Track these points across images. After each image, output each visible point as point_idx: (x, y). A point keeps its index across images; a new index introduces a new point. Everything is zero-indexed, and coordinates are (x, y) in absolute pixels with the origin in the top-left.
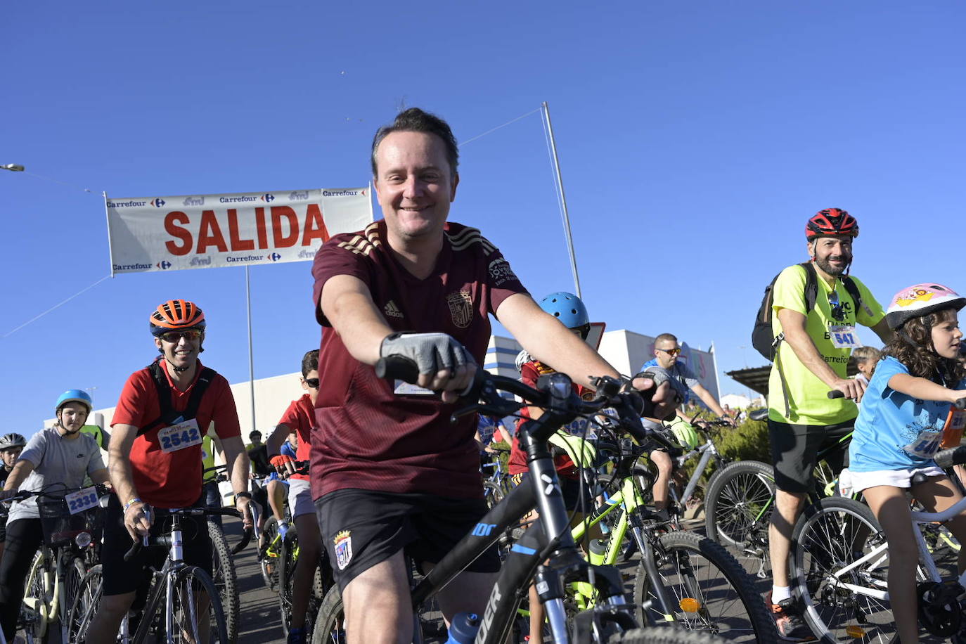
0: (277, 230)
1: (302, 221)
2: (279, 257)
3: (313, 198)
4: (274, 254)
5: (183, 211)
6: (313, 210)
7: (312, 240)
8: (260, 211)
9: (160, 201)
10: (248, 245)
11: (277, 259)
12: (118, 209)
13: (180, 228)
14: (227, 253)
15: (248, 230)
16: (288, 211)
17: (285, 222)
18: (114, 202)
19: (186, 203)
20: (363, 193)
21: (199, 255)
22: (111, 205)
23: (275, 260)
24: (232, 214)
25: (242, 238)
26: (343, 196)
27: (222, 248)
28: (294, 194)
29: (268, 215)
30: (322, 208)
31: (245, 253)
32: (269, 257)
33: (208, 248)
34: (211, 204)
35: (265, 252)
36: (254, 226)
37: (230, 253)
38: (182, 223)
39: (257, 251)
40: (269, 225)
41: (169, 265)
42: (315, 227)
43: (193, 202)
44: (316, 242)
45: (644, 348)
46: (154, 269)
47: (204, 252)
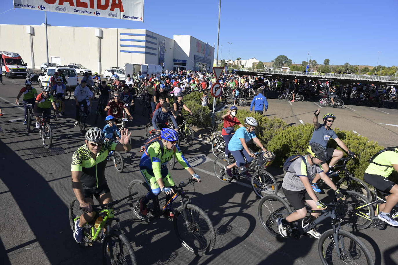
2: (99, 14)
4: (97, 12)
7: (115, 8)
10: (85, 5)
11: (98, 14)
21: (60, 6)
23: (97, 15)
27: (72, 4)
31: (83, 9)
32: (94, 13)
33: (64, 3)
35: (93, 10)
37: (75, 7)
39: (88, 9)
41: (44, 8)
42: (117, 2)
44: (117, 10)
45: (195, 43)
46: (36, 9)
47: (63, 4)
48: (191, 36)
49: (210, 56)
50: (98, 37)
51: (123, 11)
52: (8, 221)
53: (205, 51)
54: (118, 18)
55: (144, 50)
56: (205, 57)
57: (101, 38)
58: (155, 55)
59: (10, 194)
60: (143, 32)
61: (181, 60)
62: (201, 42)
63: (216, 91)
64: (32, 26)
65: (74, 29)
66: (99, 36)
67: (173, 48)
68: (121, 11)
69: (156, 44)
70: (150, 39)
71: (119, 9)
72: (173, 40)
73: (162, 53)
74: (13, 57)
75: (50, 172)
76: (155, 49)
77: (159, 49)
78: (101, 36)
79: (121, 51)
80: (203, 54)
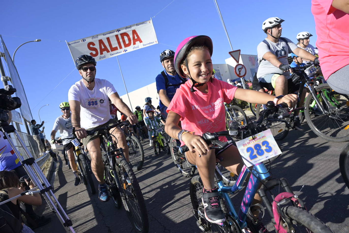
0: (124, 41)
1: (131, 37)
2: (127, 50)
3: (133, 28)
4: (125, 50)
5: (92, 42)
6: (134, 32)
7: (136, 42)
8: (117, 36)
9: (84, 40)
10: (116, 49)
12: (72, 45)
13: (93, 48)
14: (110, 53)
15: (115, 44)
16: (126, 34)
17: (126, 38)
18: (70, 43)
19: (92, 39)
20: (149, 22)
21: (101, 55)
22: (69, 45)
23: (125, 52)
24: (108, 39)
25: (113, 46)
26: (143, 25)
27: (108, 51)
28: (127, 28)
29: (120, 37)
30: (137, 31)
31: (116, 51)
32: (123, 51)
33: (103, 52)
34: (100, 37)
35: (122, 50)
36: (116, 42)
38: (93, 46)
39: (119, 50)
40: (121, 40)
42: (136, 38)
43: (94, 38)
44: (138, 43)
45: (247, 59)
54: (140, 48)
63: (240, 72)
68: (140, 42)
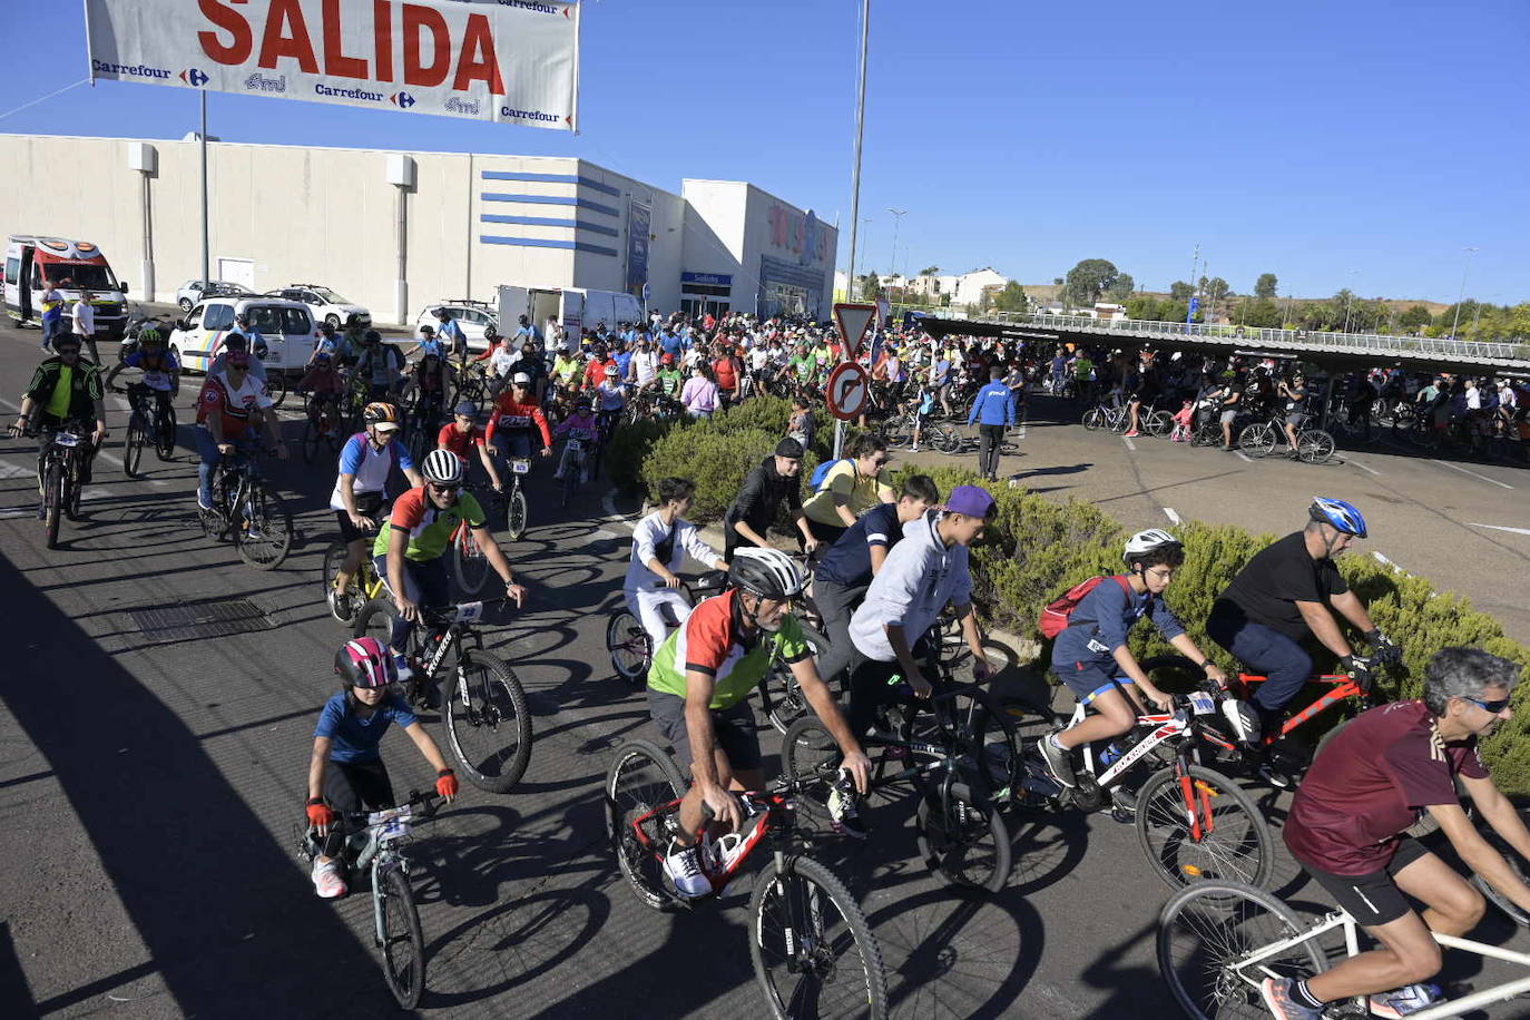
0: (412, 49)
1: (457, 36)
2: (411, 101)
4: (402, 95)
6: (478, 25)
7: (472, 82)
8: (383, 7)
10: (356, 68)
11: (407, 104)
13: (229, 10)
14: (315, 76)
15: (358, 41)
16: (434, 19)
17: (426, 36)
20: (566, 13)
21: (263, 71)
23: (403, 106)
25: (345, 53)
26: (533, 12)
27: (308, 65)
29: (397, 17)
30: (493, 25)
31: (351, 83)
32: (393, 99)
33: (280, 59)
35: (386, 88)
36: (370, 35)
37: (321, 77)
39: (371, 83)
40: (397, 34)
41: (204, 79)
42: (478, 58)
44: (478, 86)
45: (764, 211)
46: (174, 81)
47: (273, 67)
48: (749, 186)
49: (821, 259)
50: (398, 186)
51: (501, 92)
52: (47, 889)
53: (803, 242)
54: (483, 116)
55: (569, 235)
56: (801, 264)
57: (408, 188)
58: (613, 253)
59: (53, 785)
60: (570, 166)
61: (710, 275)
62: (787, 208)
63: (844, 395)
64: (151, 142)
65: (308, 154)
66: (401, 182)
67: (679, 231)
68: (492, 91)
69: (615, 213)
70: (594, 196)
71: (485, 82)
72: (680, 198)
73: (639, 248)
74: (74, 257)
75: (208, 702)
76: (614, 233)
77: (626, 230)
78: (408, 183)
79: (485, 240)
80: (795, 251)
